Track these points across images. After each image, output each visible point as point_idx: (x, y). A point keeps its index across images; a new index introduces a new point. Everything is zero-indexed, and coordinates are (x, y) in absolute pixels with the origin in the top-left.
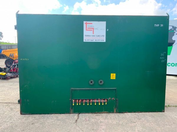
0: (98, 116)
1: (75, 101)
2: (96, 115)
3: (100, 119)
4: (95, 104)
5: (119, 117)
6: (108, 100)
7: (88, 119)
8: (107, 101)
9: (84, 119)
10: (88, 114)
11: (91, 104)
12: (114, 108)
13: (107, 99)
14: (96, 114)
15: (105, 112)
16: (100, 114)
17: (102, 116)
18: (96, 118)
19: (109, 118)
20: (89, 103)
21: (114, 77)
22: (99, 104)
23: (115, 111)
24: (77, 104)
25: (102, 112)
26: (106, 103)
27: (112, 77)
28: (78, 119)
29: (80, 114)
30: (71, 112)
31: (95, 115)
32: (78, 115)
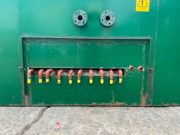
0: (97, 113)
1: (32, 73)
2: (92, 112)
3: (102, 125)
4: (91, 81)
5: (159, 119)
6: (127, 71)
7: (63, 123)
8: (123, 74)
9: (52, 123)
10: (70, 108)
11: (79, 81)
12: (142, 93)
13: (123, 70)
14: (92, 109)
15: (118, 103)
16: (102, 109)
17: (108, 113)
18: (90, 122)
19: (131, 122)
20: (74, 79)
21: (145, 4)
22: (102, 81)
23: (143, 100)
24: (40, 81)
25: (110, 104)
26: (121, 80)
27: (140, 4)
28: (35, 122)
29: (49, 107)
30: (27, 100)
31: (88, 110)
32: (43, 111)
